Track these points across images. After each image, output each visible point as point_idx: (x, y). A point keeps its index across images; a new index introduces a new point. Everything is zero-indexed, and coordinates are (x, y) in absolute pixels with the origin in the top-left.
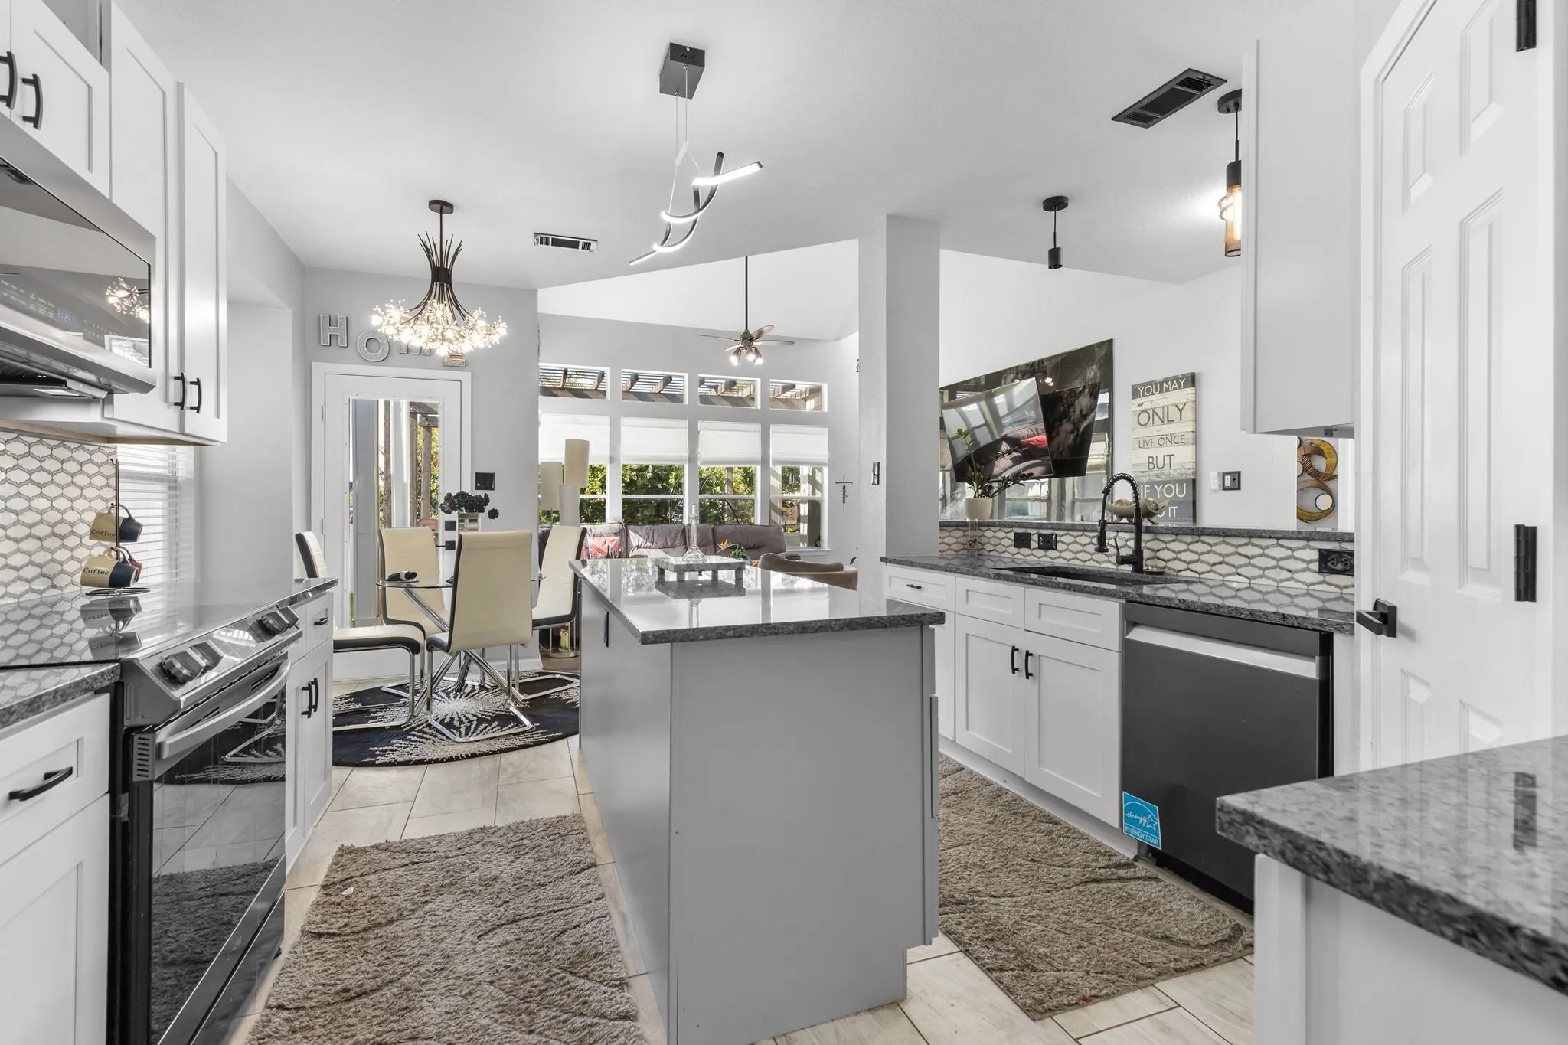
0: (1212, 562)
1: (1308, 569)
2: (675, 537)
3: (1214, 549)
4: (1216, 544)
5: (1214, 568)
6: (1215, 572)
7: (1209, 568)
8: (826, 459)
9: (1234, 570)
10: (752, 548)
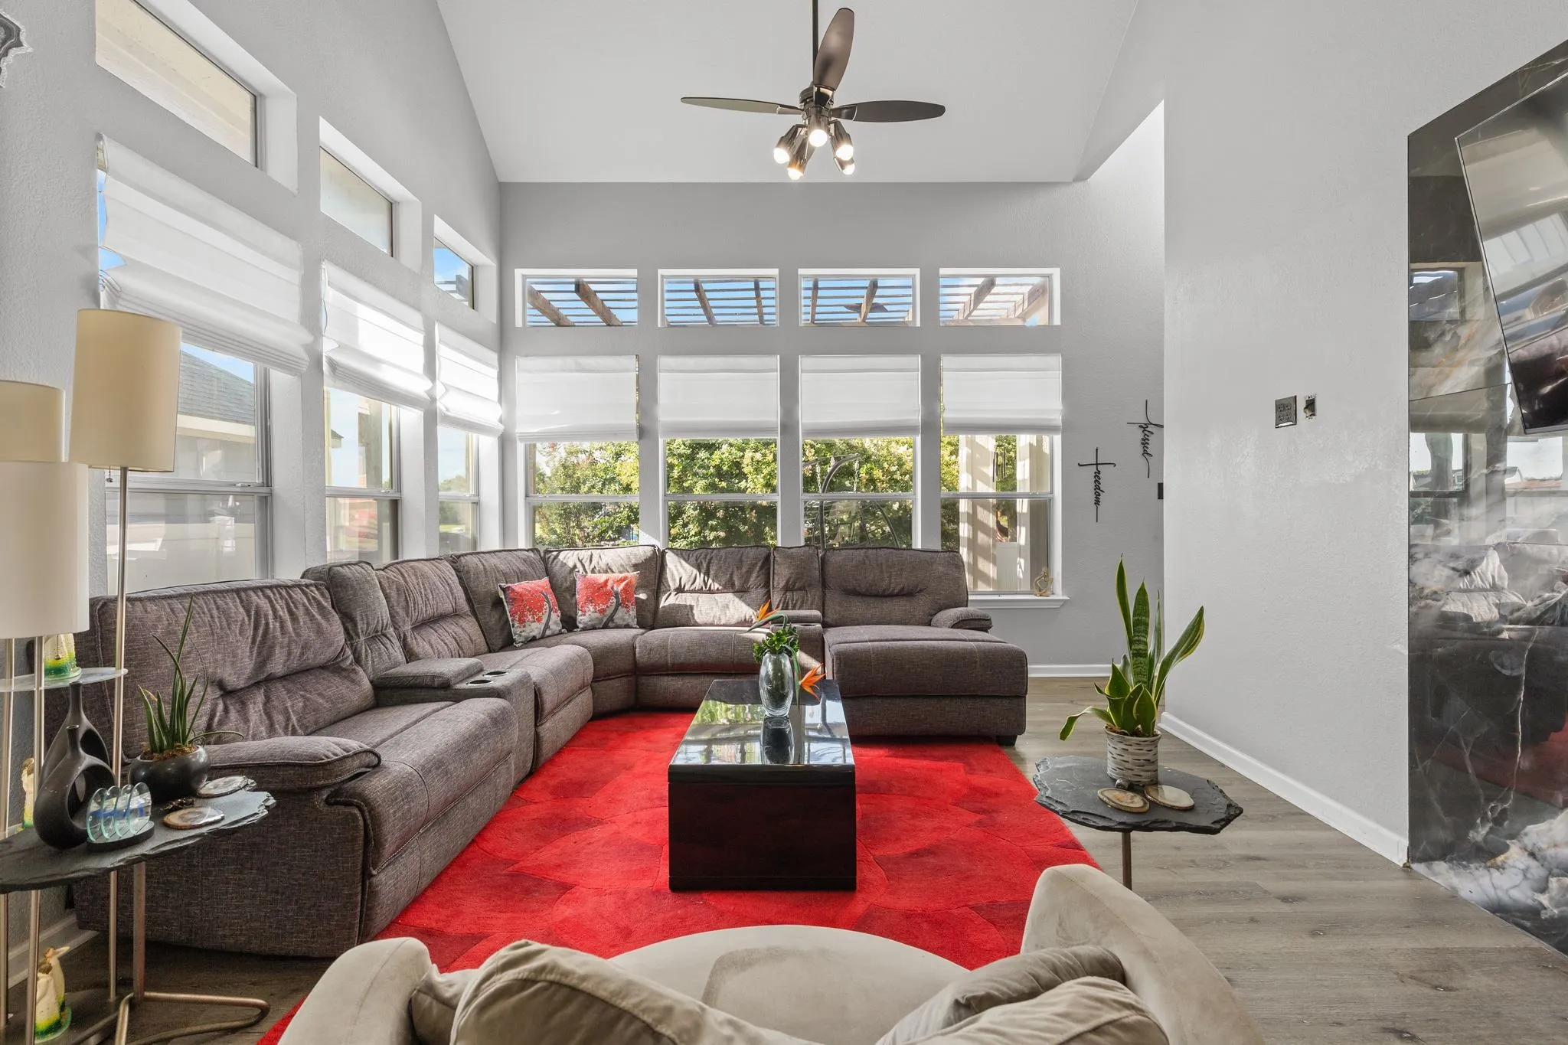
2: (749, 572)
8: (1057, 419)
10: (897, 595)
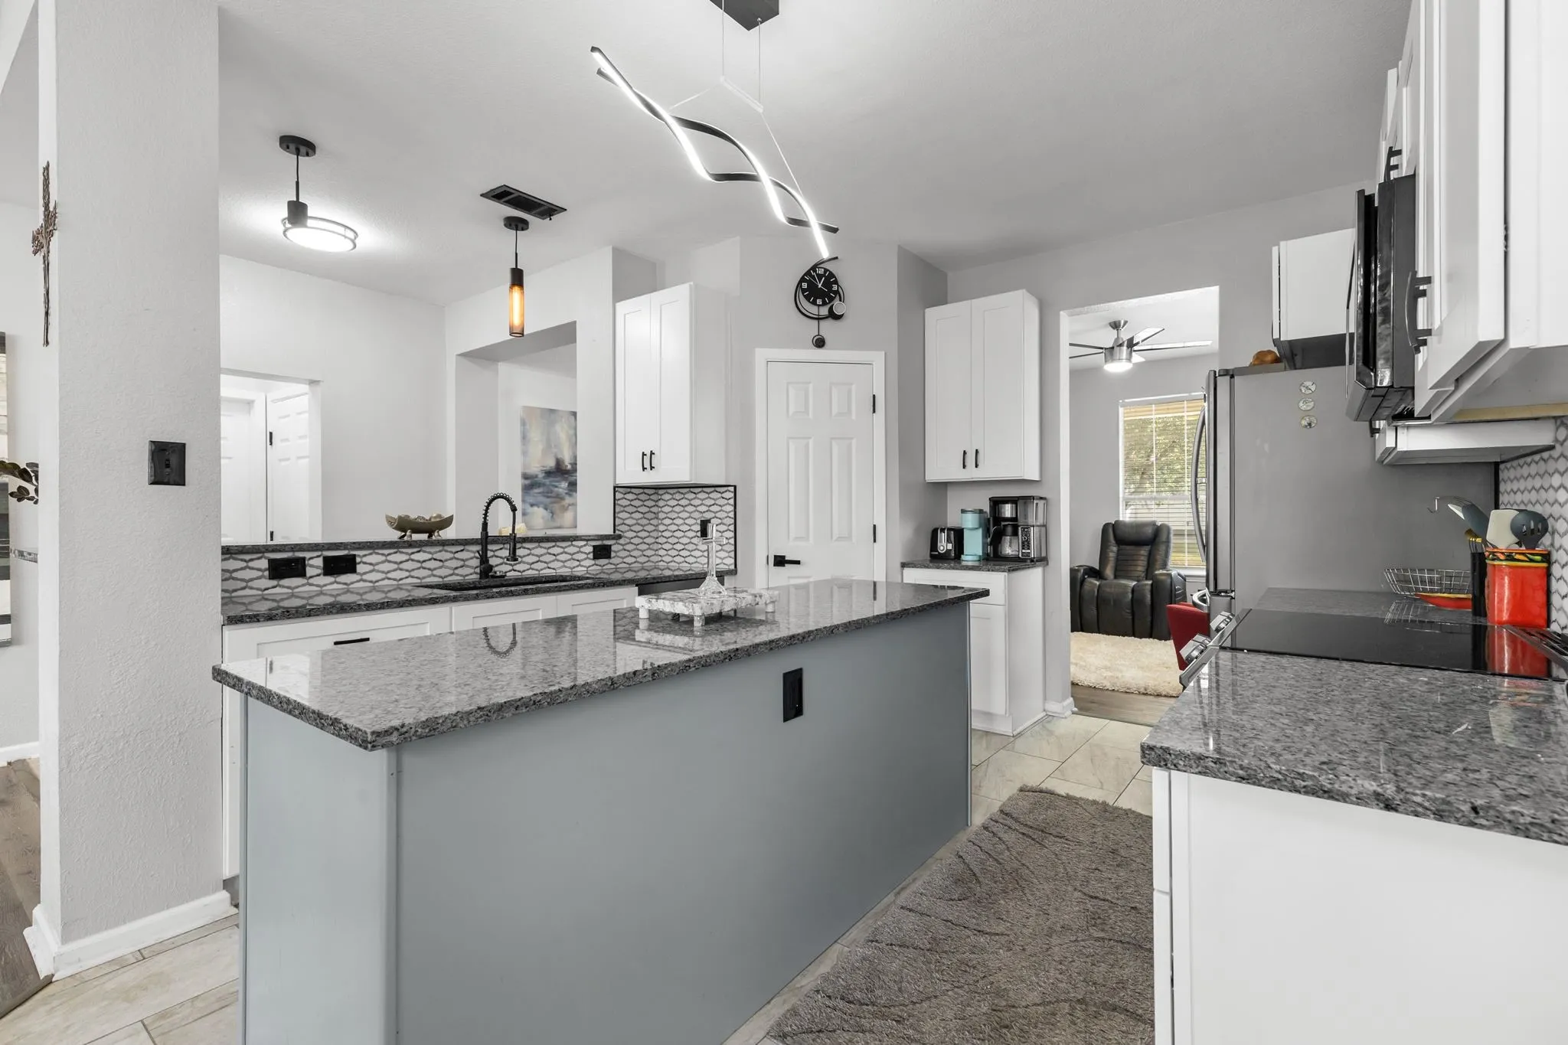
0: (531, 561)
1: (587, 558)
3: (532, 552)
4: (534, 548)
5: (533, 566)
6: (533, 569)
7: (528, 567)
9: (546, 565)
